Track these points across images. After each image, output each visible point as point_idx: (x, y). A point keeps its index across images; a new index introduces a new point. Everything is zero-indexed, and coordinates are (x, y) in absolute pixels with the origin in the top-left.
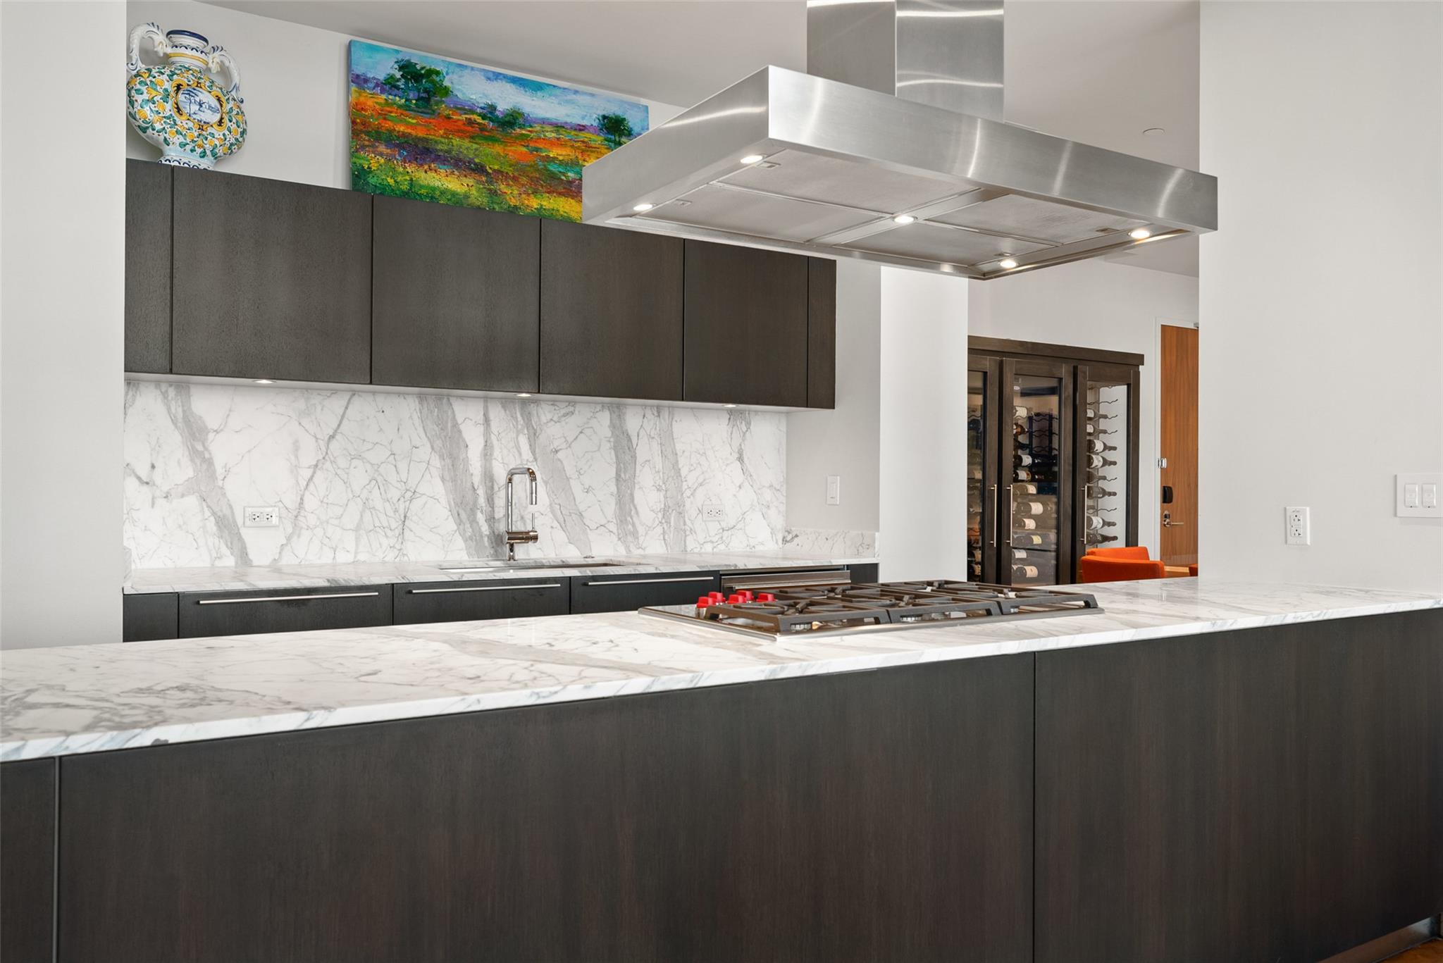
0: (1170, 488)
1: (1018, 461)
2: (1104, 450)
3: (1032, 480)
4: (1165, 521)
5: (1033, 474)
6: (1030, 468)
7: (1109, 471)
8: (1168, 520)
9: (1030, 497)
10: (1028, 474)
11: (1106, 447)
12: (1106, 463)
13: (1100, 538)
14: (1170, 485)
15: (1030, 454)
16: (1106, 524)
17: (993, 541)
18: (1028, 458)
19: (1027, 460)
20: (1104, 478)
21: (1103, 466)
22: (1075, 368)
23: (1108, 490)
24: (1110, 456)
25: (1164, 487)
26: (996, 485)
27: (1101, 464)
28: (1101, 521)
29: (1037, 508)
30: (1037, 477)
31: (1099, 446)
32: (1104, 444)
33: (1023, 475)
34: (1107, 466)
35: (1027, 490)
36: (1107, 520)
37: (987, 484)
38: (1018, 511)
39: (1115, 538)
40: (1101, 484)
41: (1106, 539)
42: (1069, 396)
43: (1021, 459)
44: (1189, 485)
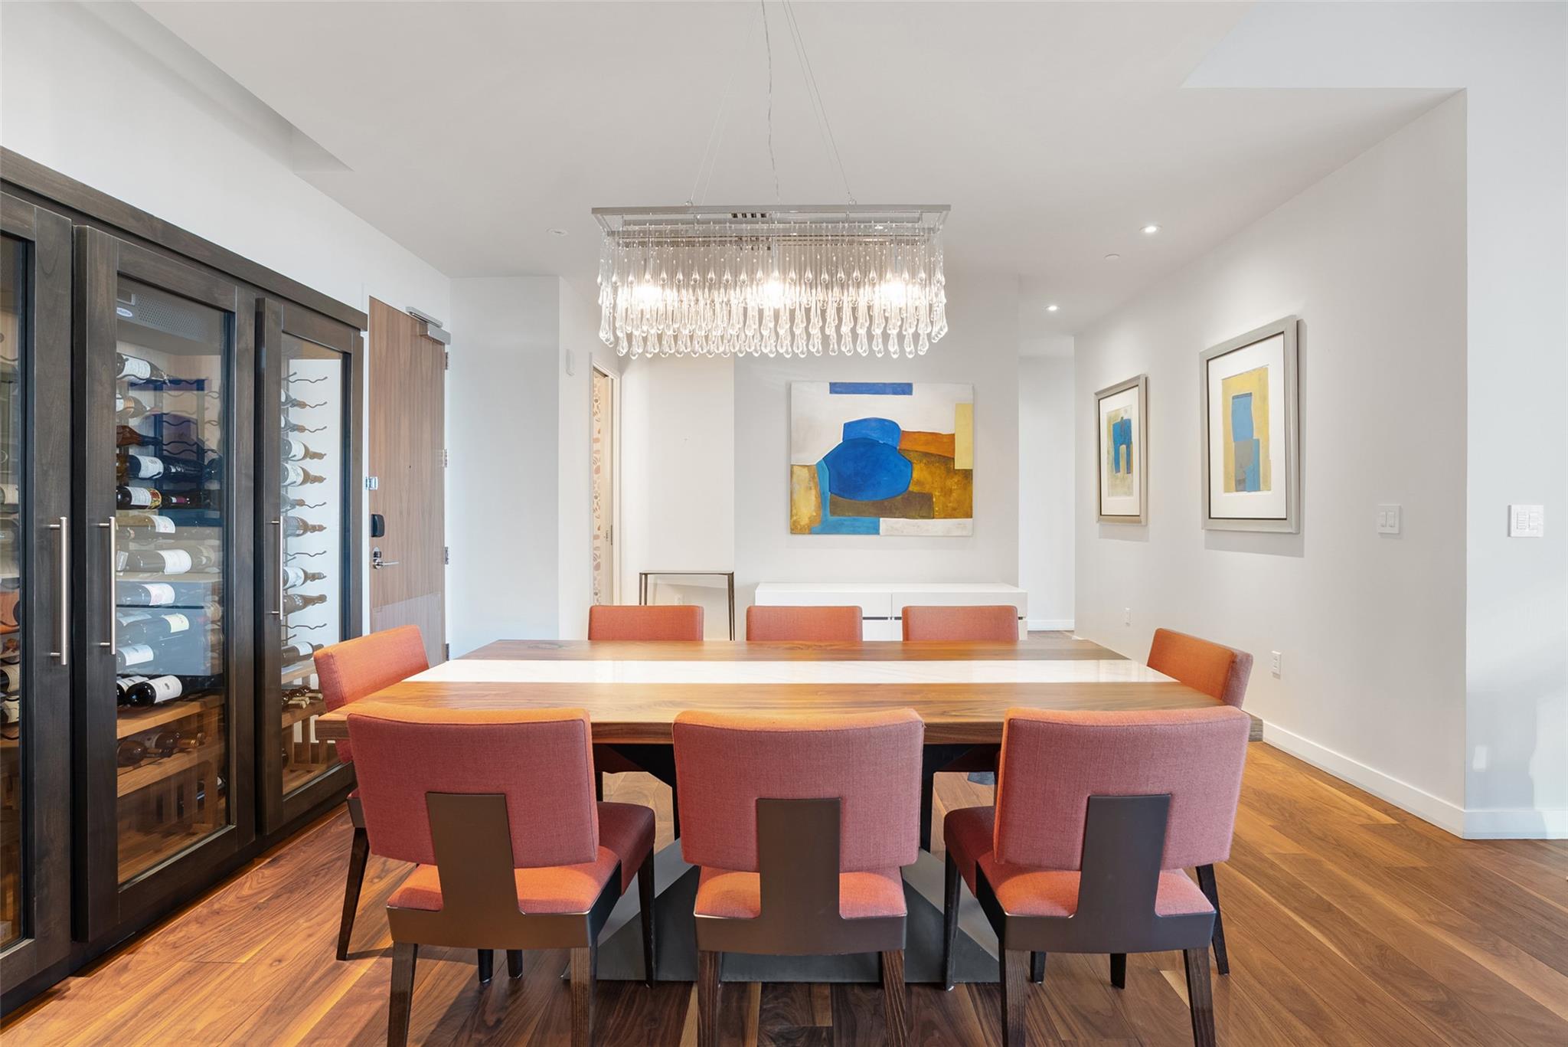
0: (379, 516)
1: (129, 470)
2: (304, 458)
3: (164, 509)
4: (375, 560)
5: (166, 496)
6: (156, 483)
7: (309, 493)
8: (378, 560)
9: (161, 541)
10: (154, 495)
11: (309, 454)
12: (308, 478)
13: (299, 602)
14: (380, 513)
15: (158, 454)
16: (310, 577)
17: (60, 650)
18: (152, 462)
19: (151, 466)
20: (301, 503)
21: (304, 482)
22: (259, 303)
23: (311, 522)
24: (314, 467)
25: (374, 516)
26: (64, 519)
27: (300, 479)
28: (302, 575)
29: (177, 561)
30: (174, 500)
31: (297, 450)
32: (306, 448)
33: (141, 495)
34: (309, 484)
35: (154, 526)
36: (310, 571)
37: (36, 514)
38: (132, 567)
39: (322, 599)
40: (297, 512)
41: (308, 601)
42: (247, 350)
43: (136, 465)
44: (401, 513)
